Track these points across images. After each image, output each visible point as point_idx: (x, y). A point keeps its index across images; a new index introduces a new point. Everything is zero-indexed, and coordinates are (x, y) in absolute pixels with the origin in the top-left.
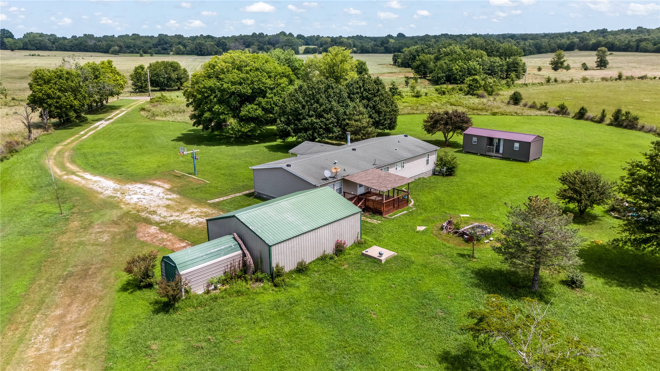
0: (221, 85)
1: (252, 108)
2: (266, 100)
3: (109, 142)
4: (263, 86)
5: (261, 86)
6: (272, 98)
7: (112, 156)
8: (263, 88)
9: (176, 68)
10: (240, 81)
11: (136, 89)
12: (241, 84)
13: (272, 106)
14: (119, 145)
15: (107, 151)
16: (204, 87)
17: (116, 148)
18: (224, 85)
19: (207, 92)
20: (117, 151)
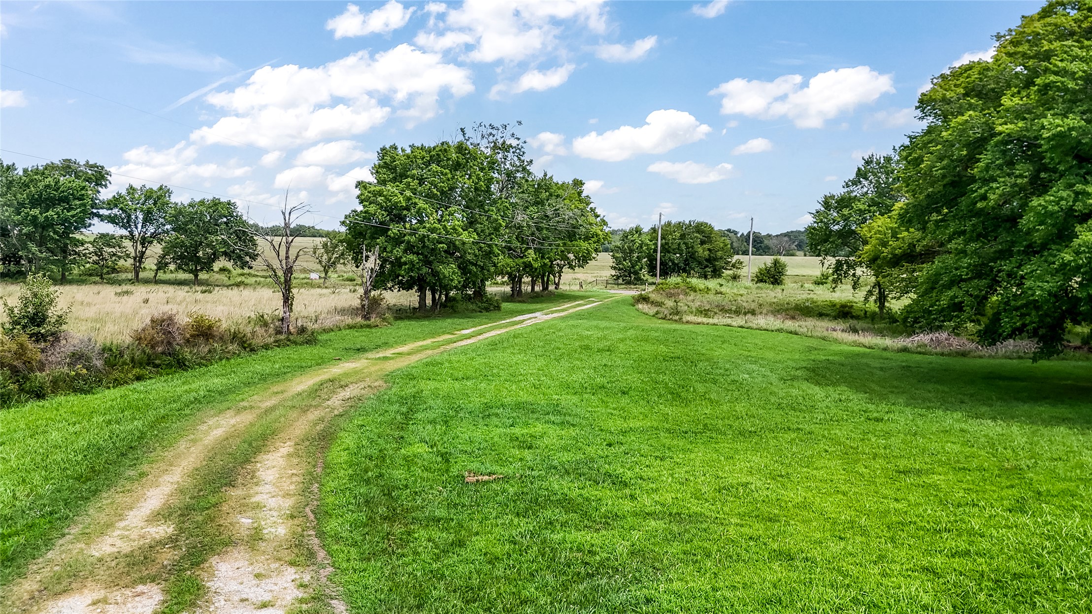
3: (541, 362)
7: (539, 428)
9: (709, 237)
11: (618, 278)
14: (578, 377)
15: (524, 397)
17: (567, 387)
20: (568, 400)
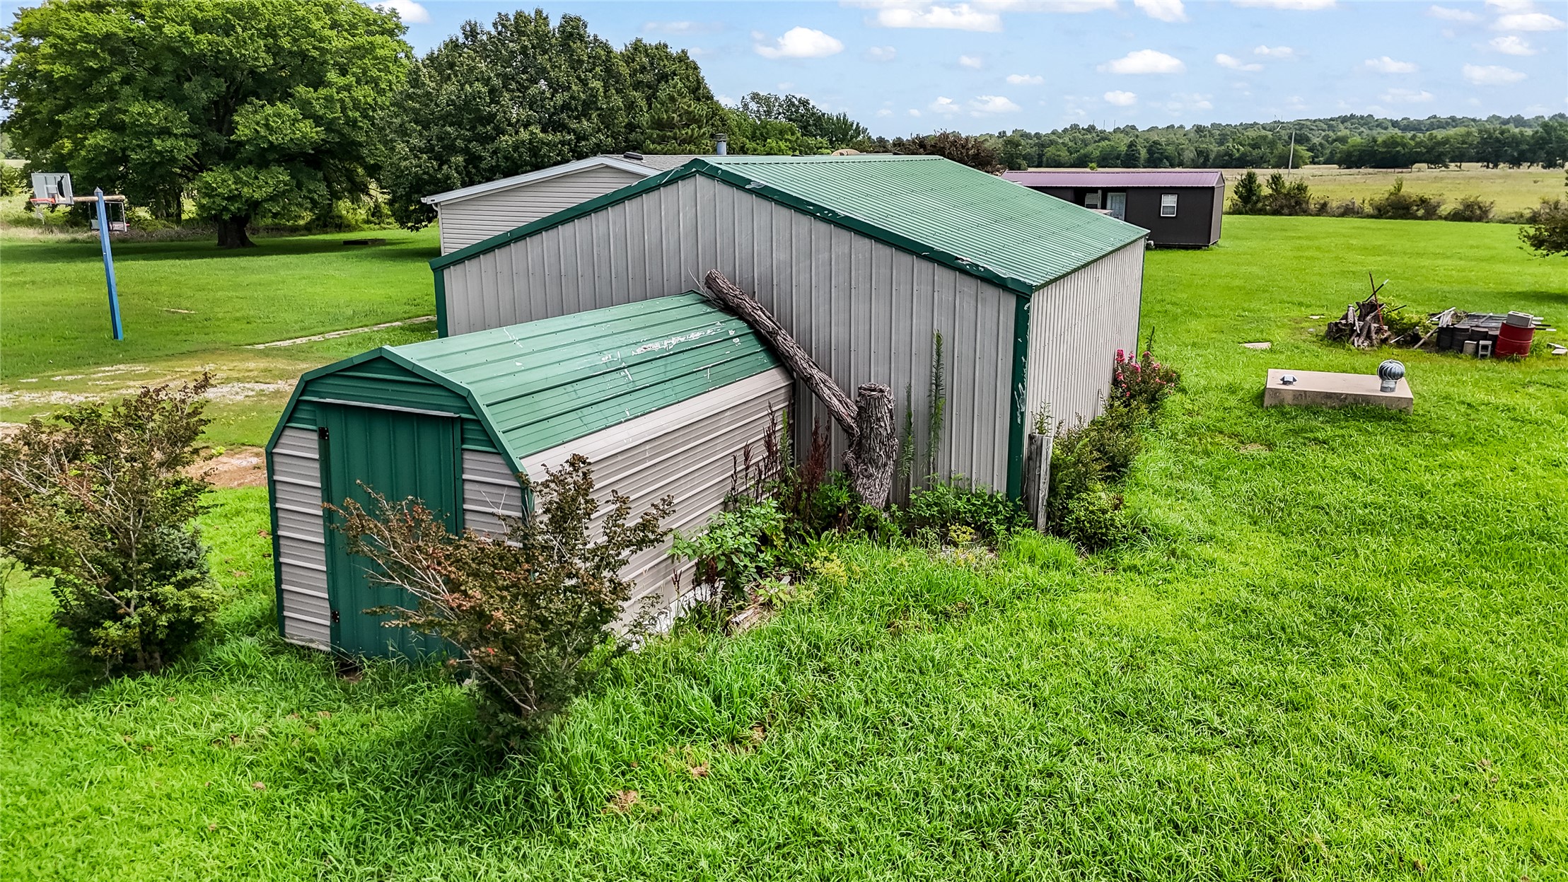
0: (153, 29)
1: (279, 115)
2: (323, 92)
4: (314, 48)
5: (306, 44)
6: (348, 88)
8: (316, 54)
10: (228, 20)
12: (228, 30)
13: (347, 116)
16: (87, 38)
18: (165, 30)
19: (94, 55)
